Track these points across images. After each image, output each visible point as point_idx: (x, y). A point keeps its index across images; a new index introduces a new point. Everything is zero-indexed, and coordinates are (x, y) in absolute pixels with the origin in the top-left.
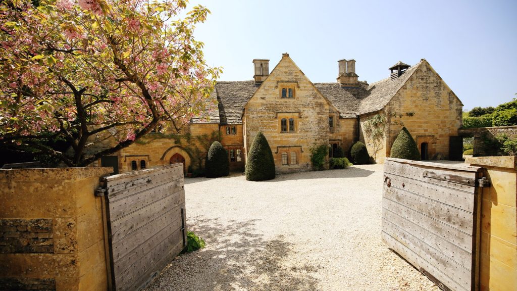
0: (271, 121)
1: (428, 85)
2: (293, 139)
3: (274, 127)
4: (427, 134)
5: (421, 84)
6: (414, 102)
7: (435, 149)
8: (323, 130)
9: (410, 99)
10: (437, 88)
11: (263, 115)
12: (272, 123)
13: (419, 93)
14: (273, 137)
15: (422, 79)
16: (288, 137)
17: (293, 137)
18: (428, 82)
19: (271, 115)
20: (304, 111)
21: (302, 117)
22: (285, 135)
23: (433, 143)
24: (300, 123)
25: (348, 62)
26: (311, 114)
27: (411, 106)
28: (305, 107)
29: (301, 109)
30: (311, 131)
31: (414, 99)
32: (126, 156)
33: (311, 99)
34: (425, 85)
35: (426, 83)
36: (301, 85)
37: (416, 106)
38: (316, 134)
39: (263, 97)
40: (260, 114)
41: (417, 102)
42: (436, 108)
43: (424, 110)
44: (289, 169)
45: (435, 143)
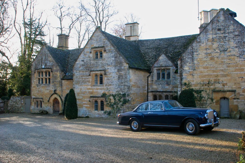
0: (87, 77)
1: (227, 35)
2: (101, 91)
3: (89, 81)
4: (226, 88)
5: (218, 35)
6: (210, 54)
7: (237, 106)
8: (122, 84)
9: (205, 51)
10: (239, 38)
11: (83, 73)
12: (88, 78)
13: (215, 45)
14: (88, 89)
15: (219, 30)
16: (97, 89)
17: (101, 89)
18: (227, 31)
19: (87, 73)
20: (108, 68)
21: (107, 73)
22: (95, 87)
23: (235, 99)
24: (106, 78)
25: (209, 11)
26: (113, 71)
27: (205, 59)
28: (109, 65)
29: (106, 67)
30: (113, 85)
31: (209, 51)
32: (34, 98)
33: (114, 58)
34: (224, 35)
35: (224, 33)
36: (107, 49)
37: (212, 59)
38: (117, 87)
39: (82, 60)
40: (81, 73)
41: (213, 55)
42: (237, 60)
43: (222, 62)
44: (98, 114)
45: (238, 99)
